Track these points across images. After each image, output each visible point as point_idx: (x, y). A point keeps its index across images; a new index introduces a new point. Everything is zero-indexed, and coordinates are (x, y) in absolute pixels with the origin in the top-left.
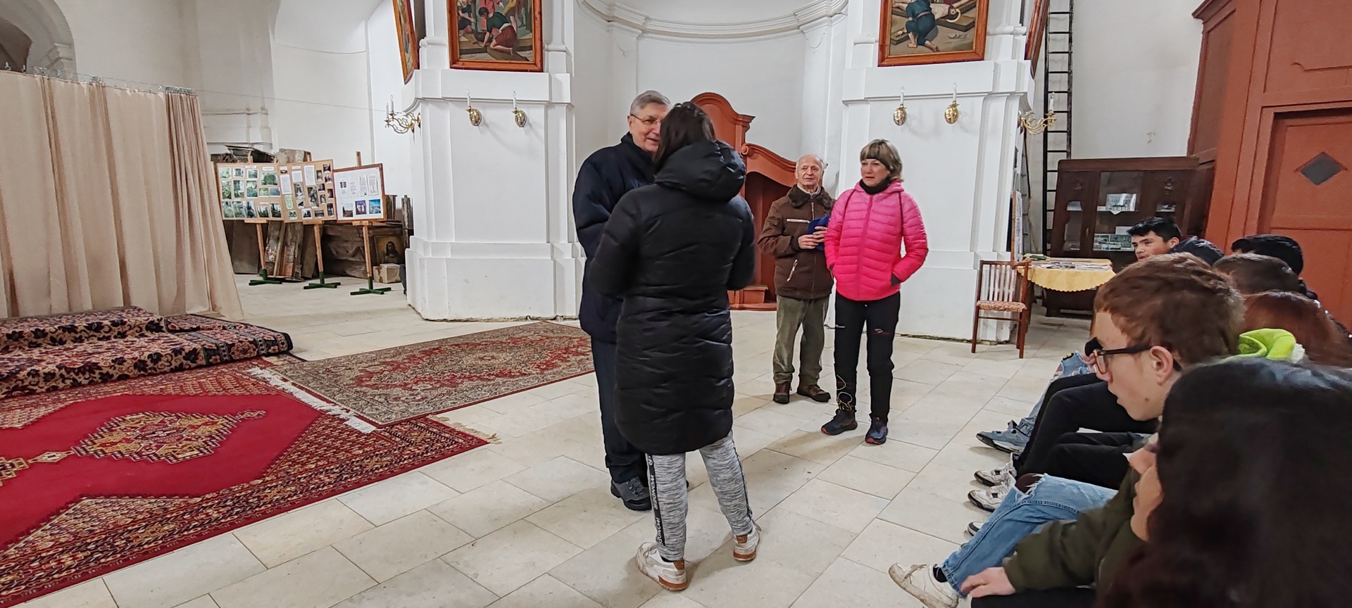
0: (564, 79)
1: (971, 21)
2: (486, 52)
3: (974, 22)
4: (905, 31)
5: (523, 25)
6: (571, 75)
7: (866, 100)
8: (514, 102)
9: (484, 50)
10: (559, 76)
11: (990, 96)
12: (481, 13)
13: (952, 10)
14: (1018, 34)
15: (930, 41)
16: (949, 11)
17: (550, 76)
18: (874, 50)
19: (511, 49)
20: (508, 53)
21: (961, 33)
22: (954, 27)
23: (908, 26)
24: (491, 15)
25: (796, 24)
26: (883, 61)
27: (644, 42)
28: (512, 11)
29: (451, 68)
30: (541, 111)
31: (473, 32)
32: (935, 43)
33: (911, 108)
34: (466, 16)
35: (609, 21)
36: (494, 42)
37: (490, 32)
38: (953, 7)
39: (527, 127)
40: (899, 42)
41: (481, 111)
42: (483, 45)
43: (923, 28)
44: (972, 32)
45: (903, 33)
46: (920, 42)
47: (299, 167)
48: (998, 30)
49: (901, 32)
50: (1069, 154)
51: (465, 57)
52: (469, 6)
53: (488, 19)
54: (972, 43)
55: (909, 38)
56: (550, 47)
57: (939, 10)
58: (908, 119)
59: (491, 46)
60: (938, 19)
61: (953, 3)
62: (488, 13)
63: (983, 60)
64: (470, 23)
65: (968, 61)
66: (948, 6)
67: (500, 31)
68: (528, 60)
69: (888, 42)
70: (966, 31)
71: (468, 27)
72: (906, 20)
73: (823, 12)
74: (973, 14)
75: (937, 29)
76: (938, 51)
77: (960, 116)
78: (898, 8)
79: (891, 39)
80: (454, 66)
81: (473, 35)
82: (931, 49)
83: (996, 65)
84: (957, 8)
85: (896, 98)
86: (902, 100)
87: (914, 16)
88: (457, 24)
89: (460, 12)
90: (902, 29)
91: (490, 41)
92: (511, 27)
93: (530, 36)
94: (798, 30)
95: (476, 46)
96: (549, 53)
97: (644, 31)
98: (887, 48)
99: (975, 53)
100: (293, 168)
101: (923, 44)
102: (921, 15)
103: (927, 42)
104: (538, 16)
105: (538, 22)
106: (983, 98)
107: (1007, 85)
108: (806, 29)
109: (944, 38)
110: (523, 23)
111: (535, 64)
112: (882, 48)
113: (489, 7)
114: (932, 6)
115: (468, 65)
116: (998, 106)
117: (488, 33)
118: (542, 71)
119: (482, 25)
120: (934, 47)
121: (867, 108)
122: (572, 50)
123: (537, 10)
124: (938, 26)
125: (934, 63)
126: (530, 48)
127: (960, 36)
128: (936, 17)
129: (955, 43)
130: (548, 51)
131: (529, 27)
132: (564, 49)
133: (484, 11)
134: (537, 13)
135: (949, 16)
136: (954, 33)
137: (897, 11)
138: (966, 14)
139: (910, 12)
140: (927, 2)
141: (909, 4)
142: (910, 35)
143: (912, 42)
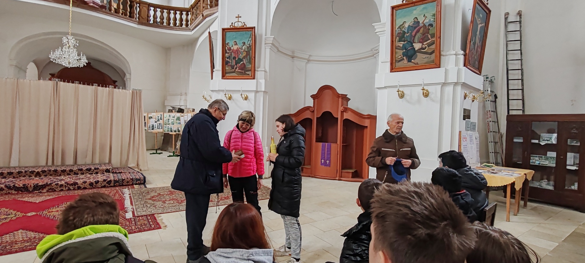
0: (263, 81)
1: (433, 50)
2: (235, 73)
3: (434, 50)
4: (402, 56)
5: (248, 62)
6: (266, 80)
7: (385, 87)
8: (241, 91)
9: (234, 72)
10: (260, 81)
11: (444, 84)
12: (233, 59)
13: (423, 46)
14: (459, 55)
15: (414, 60)
16: (422, 46)
17: (257, 81)
18: (388, 65)
19: (243, 71)
20: (242, 72)
22: (425, 53)
23: (404, 54)
24: (237, 59)
26: (392, 70)
27: (310, 65)
28: (244, 57)
29: (222, 79)
30: (253, 94)
31: (230, 65)
32: (416, 61)
33: (406, 90)
34: (228, 60)
35: (293, 58)
36: (238, 69)
37: (236, 65)
38: (424, 44)
39: (248, 101)
40: (399, 61)
41: (232, 95)
42: (233, 70)
43: (410, 55)
44: (434, 55)
45: (401, 57)
46: (409, 61)
48: (448, 53)
49: (400, 57)
50: (524, 111)
51: (227, 75)
52: (229, 56)
53: (236, 60)
54: (434, 60)
56: (259, 69)
57: (417, 46)
58: (405, 96)
59: (237, 70)
60: (417, 50)
61: (424, 42)
62: (236, 58)
63: (440, 68)
64: (229, 62)
65: (432, 68)
66: (421, 44)
67: (240, 65)
68: (249, 75)
69: (394, 61)
70: (431, 55)
71: (229, 64)
72: (402, 51)
74: (433, 47)
75: (417, 55)
76: (418, 64)
77: (430, 94)
78: (398, 46)
79: (396, 60)
80: (223, 78)
81: (230, 67)
82: (415, 63)
83: (446, 70)
84: (426, 45)
85: (396, 86)
86: (398, 87)
87: (406, 49)
88: (225, 63)
89: (226, 59)
91: (236, 68)
92: (244, 63)
93: (250, 66)
95: (231, 71)
96: (258, 72)
97: (309, 61)
98: (394, 64)
99: (436, 64)
100: (185, 115)
101: (411, 62)
102: (409, 49)
104: (253, 58)
105: (253, 61)
106: (441, 85)
107: (453, 78)
109: (420, 58)
110: (248, 61)
111: (252, 76)
112: (392, 64)
113: (236, 56)
114: (414, 44)
115: (228, 78)
116: (449, 89)
117: (235, 66)
118: (254, 79)
119: (234, 63)
120: (416, 63)
121: (386, 91)
122: (268, 70)
123: (253, 56)
124: (417, 53)
125: (416, 70)
126: (250, 70)
127: (428, 57)
128: (416, 49)
129: (426, 60)
130: (258, 71)
131: (250, 62)
132: (264, 70)
133: (234, 58)
134: (253, 57)
135: (422, 48)
136: (425, 56)
137: (398, 48)
138: (430, 47)
139: (404, 47)
140: (411, 43)
141: (403, 44)
142: (404, 58)
143: (405, 61)
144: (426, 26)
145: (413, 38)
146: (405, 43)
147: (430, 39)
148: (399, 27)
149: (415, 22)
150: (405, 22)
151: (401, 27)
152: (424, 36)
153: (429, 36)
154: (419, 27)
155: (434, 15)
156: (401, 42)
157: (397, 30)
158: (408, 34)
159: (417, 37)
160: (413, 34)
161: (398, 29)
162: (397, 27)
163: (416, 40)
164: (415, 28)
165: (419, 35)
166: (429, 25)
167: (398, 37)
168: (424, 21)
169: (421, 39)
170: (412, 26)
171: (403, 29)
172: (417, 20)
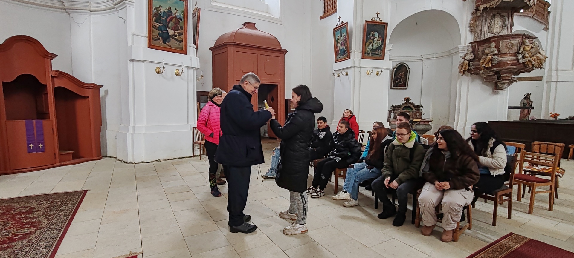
1: (182, 39)
4: (158, 36)
7: (143, 61)
11: (189, 68)
14: (194, 48)
15: (168, 43)
16: (174, 34)
18: (145, 40)
22: (176, 40)
23: (159, 34)
25: (61, 7)
26: (150, 46)
32: (170, 44)
38: (175, 32)
40: (156, 40)
43: (166, 38)
44: (182, 43)
45: (158, 37)
46: (164, 42)
48: (189, 45)
54: (182, 47)
55: (160, 39)
60: (170, 35)
61: (176, 31)
63: (187, 55)
65: (182, 54)
66: (173, 31)
70: (180, 42)
72: (159, 32)
74: (182, 36)
75: (170, 39)
76: (171, 47)
79: (153, 38)
82: (169, 46)
83: (190, 57)
85: (156, 63)
86: (164, 64)
87: (161, 31)
90: (157, 35)
94: (65, 11)
98: (151, 41)
99: (184, 51)
101: (165, 43)
102: (164, 31)
103: (167, 43)
107: (194, 65)
108: (71, 12)
109: (173, 43)
112: (149, 40)
116: (192, 72)
121: (143, 64)
124: (171, 38)
125: (170, 52)
127: (178, 44)
128: (170, 34)
129: (177, 46)
137: (154, 27)
139: (159, 29)
141: (159, 26)
143: (161, 41)
144: (177, 18)
145: (167, 24)
146: (161, 25)
147: (179, 30)
148: (156, 9)
149: (169, 10)
150: (161, 6)
151: (158, 9)
152: (176, 25)
153: (179, 27)
154: (171, 16)
155: (183, 12)
156: (157, 23)
157: (154, 12)
158: (163, 19)
159: (170, 24)
160: (168, 20)
161: (155, 9)
162: (154, 8)
163: (170, 27)
164: (169, 16)
165: (172, 23)
166: (179, 18)
167: (154, 18)
168: (176, 13)
169: (174, 27)
170: (166, 13)
171: (159, 12)
172: (171, 9)
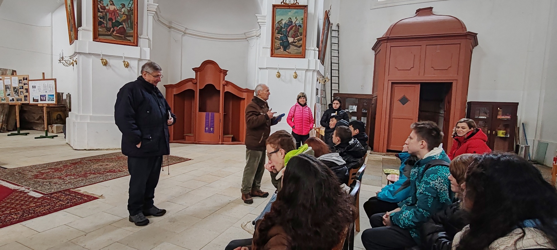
0: (147, 50)
1: (301, 45)
2: (111, 36)
4: (280, 45)
5: (129, 27)
6: (150, 49)
7: (267, 68)
8: (123, 57)
9: (110, 35)
10: (145, 49)
11: (307, 70)
12: (109, 20)
13: (295, 40)
14: (316, 50)
15: (288, 50)
17: (141, 49)
18: (269, 51)
19: (123, 36)
20: (122, 37)
21: (298, 48)
22: (296, 46)
24: (114, 21)
25: (245, 37)
26: (272, 55)
27: (186, 38)
28: (124, 21)
29: (93, 41)
30: (136, 62)
31: (105, 27)
32: (289, 51)
33: (282, 72)
34: (102, 20)
35: (169, 28)
36: (115, 32)
37: (113, 28)
38: (295, 39)
39: (129, 68)
40: (277, 49)
41: (108, 60)
42: (110, 33)
43: (286, 46)
44: (301, 48)
45: (279, 46)
46: (285, 50)
47: (9, 78)
48: (310, 48)
49: (278, 46)
50: (339, 91)
51: (101, 37)
52: (103, 16)
53: (112, 23)
54: (301, 52)
55: (281, 48)
56: (141, 37)
57: (291, 40)
58: (281, 76)
59: (114, 34)
60: (290, 43)
62: (113, 20)
63: (305, 58)
64: (104, 23)
65: (300, 58)
66: (293, 39)
67: (118, 28)
68: (131, 41)
69: (274, 49)
71: (103, 25)
72: (280, 42)
73: (255, 34)
74: (301, 42)
75: (290, 46)
76: (290, 53)
77: (298, 76)
78: (277, 37)
79: (275, 48)
80: (95, 40)
81: (105, 29)
82: (289, 53)
83: (309, 60)
84: (296, 40)
85: (276, 69)
86: (278, 69)
87: (282, 41)
88: (97, 23)
89: (99, 18)
90: (279, 45)
91: (113, 31)
92: (123, 27)
93: (132, 31)
94: (245, 40)
96: (141, 39)
97: (185, 33)
99: (303, 55)
100: (5, 78)
101: (286, 51)
102: (285, 41)
103: (287, 50)
104: (136, 24)
105: (136, 27)
106: (305, 71)
107: (313, 67)
108: (249, 39)
110: (129, 26)
111: (134, 43)
112: (272, 50)
113: (113, 18)
114: (288, 38)
115: (102, 40)
116: (310, 74)
117: (112, 29)
118: (137, 46)
119: (110, 25)
120: (289, 52)
121: (267, 71)
122: (151, 39)
123: (136, 21)
124: (290, 45)
125: (289, 57)
126: (132, 36)
128: (290, 42)
129: (296, 51)
131: (132, 28)
132: (148, 38)
133: (111, 19)
135: (294, 42)
136: (295, 48)
137: (277, 38)
138: (299, 42)
139: (281, 39)
140: (287, 36)
141: (281, 36)
142: (281, 47)
143: (282, 50)
144: (297, 26)
145: (288, 33)
146: (282, 36)
147: (299, 36)
148: (278, 23)
149: (289, 21)
150: (282, 19)
151: (280, 22)
152: (295, 33)
153: (299, 34)
154: (292, 26)
155: (302, 19)
156: (279, 35)
157: (276, 25)
158: (284, 30)
159: (290, 32)
160: (288, 30)
161: (277, 23)
162: (276, 22)
163: (290, 35)
164: (290, 25)
165: (292, 32)
166: (299, 26)
167: (277, 30)
168: (296, 22)
169: (293, 35)
170: (287, 24)
171: (281, 25)
172: (291, 20)
